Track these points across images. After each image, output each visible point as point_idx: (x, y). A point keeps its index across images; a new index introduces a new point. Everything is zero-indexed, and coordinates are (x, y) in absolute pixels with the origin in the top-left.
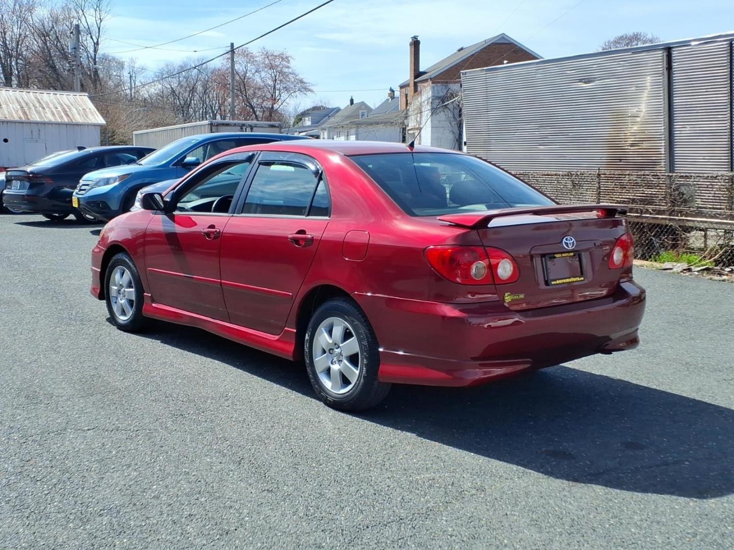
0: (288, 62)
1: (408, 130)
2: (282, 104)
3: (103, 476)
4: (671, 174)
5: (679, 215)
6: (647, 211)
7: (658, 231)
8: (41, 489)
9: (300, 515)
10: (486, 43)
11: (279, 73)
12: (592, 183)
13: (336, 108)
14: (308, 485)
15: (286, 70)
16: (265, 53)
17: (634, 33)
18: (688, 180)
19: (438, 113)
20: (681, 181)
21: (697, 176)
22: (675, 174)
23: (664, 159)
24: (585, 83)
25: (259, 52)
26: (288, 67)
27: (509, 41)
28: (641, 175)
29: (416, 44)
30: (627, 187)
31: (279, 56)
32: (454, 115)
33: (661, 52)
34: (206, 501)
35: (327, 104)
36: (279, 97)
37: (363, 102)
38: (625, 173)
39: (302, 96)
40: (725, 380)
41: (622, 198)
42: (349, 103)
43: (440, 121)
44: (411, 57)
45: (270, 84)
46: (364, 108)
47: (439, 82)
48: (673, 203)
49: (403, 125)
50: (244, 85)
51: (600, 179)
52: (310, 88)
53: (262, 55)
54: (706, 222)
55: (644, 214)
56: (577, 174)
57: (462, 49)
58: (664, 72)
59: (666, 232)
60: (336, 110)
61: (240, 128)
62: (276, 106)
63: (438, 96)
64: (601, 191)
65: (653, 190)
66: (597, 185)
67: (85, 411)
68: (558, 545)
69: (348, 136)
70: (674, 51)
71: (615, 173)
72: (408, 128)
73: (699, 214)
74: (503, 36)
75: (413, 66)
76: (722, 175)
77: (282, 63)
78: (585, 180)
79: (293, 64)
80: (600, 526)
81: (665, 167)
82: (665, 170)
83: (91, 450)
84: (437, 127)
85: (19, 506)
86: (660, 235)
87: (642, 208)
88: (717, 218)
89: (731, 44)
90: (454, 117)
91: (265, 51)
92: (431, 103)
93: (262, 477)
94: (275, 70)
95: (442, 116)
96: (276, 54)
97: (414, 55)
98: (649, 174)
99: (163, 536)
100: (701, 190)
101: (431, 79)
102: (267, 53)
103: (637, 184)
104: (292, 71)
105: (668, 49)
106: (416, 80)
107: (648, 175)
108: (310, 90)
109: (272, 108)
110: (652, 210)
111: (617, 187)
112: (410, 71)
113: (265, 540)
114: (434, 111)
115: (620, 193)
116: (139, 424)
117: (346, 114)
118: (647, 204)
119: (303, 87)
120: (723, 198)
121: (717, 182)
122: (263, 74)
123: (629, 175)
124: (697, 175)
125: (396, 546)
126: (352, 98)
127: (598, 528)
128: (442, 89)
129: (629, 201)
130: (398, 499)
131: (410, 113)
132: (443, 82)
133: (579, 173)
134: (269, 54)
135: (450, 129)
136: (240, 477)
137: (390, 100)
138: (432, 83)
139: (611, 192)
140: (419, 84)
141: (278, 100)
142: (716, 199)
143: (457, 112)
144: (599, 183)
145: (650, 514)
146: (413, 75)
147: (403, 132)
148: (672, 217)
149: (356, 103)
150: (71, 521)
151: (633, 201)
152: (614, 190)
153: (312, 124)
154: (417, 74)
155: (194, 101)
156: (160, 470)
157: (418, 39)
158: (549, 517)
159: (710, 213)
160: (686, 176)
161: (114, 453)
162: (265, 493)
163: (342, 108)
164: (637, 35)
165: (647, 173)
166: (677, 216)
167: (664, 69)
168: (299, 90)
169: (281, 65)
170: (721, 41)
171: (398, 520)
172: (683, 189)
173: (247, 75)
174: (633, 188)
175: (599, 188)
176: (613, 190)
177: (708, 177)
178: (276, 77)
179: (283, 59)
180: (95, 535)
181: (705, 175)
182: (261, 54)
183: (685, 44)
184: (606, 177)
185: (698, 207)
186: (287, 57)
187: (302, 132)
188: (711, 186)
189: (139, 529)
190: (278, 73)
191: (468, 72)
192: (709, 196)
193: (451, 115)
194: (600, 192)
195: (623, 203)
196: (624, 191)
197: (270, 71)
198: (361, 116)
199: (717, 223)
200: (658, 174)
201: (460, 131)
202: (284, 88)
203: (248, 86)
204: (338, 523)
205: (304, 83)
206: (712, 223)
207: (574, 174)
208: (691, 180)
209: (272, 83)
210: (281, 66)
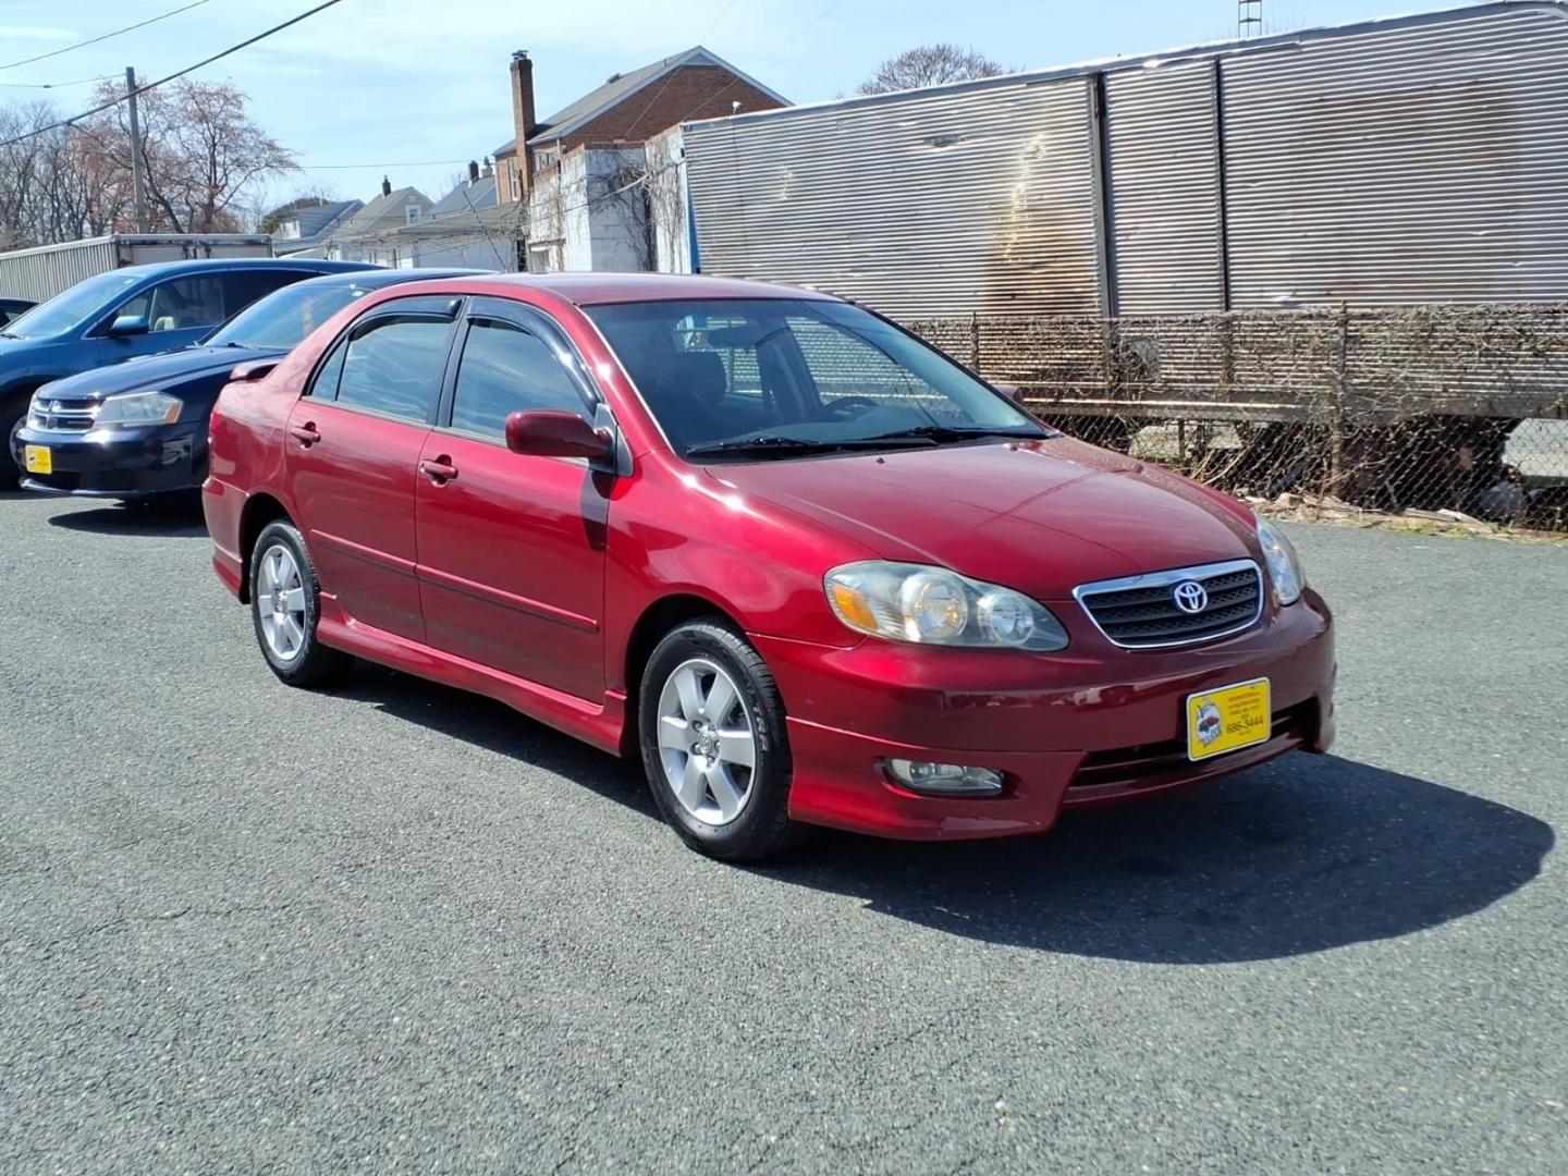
0: (239, 105)
1: (530, 246)
2: (231, 195)
3: (270, 1010)
4: (1115, 320)
5: (1134, 396)
6: (1073, 393)
7: (1093, 429)
8: (149, 1052)
9: (731, 1041)
10: (666, 65)
11: (221, 130)
12: (964, 342)
13: (349, 203)
14: (711, 980)
15: (234, 123)
16: (186, 88)
17: (938, 46)
18: (1148, 329)
19: (602, 211)
20: (1134, 332)
21: (1165, 322)
22: (1124, 319)
23: (1098, 291)
24: (937, 145)
25: (174, 87)
26: (240, 117)
27: (711, 61)
28: (1058, 323)
29: (523, 67)
30: (1031, 347)
31: (217, 93)
32: (634, 213)
33: (1084, 82)
34: (522, 1035)
35: (326, 194)
36: (223, 182)
37: (411, 188)
38: (1028, 321)
39: (274, 178)
40: (1351, 700)
41: (1022, 370)
42: (381, 190)
43: (607, 226)
44: (515, 94)
45: (201, 153)
46: (414, 200)
47: (600, 147)
48: (1120, 375)
49: (518, 235)
50: (146, 157)
51: (978, 335)
52: (293, 159)
53: (179, 93)
54: (1185, 407)
55: (1066, 398)
56: (932, 327)
57: (616, 78)
58: (1090, 122)
59: (1110, 431)
60: (351, 207)
61: (180, 249)
62: (218, 202)
63: (600, 174)
64: (981, 357)
65: (1080, 352)
66: (973, 346)
67: (142, 878)
68: (1246, 1037)
69: (395, 260)
70: (1110, 80)
71: (1008, 322)
72: (529, 242)
73: (1170, 393)
74: (700, 53)
75: (521, 112)
76: (1212, 318)
77: (225, 108)
78: (948, 338)
79: (248, 109)
80: (1297, 995)
81: (1099, 307)
82: (1100, 312)
83: (208, 959)
84: (602, 239)
85: (123, 1095)
86: (1098, 436)
87: (1061, 387)
88: (1206, 399)
89: (1218, 66)
90: (636, 218)
91: (186, 84)
92: (587, 189)
93: (608, 975)
94: (210, 125)
95: (611, 215)
96: (210, 89)
97: (522, 90)
98: (1072, 320)
99: (478, 1119)
100: (1172, 348)
101: (561, 139)
102: (191, 88)
103: (1048, 342)
104: (250, 124)
105: (1098, 78)
106: (529, 142)
107: (1071, 323)
108: (291, 165)
109: (211, 204)
110: (1082, 390)
111: (1011, 349)
112: (516, 124)
113: (692, 1098)
114: (594, 205)
115: (1018, 359)
116: (280, 892)
117: (378, 213)
118: (1071, 380)
119: (280, 161)
120: (1215, 361)
121: (1203, 331)
122: (185, 133)
123: (1034, 324)
124: (1166, 318)
125: (953, 1078)
126: (386, 180)
127: (1295, 997)
128: (606, 160)
129: (1036, 375)
130: (903, 987)
131: (531, 211)
132: (607, 147)
133: (936, 324)
134: (196, 90)
135: (628, 241)
136: (563, 979)
137: (470, 182)
138: (586, 148)
139: (1000, 359)
140: (536, 151)
141: (223, 187)
142: (1202, 364)
143: (639, 206)
144: (976, 342)
145: (1370, 961)
146: (522, 131)
147: (519, 250)
148: (1119, 402)
149: (396, 192)
150: (260, 1111)
151: (1044, 374)
152: (1007, 354)
153: (303, 234)
154: (531, 129)
155: (28, 194)
156: (385, 983)
157: (528, 58)
158: (1199, 988)
159: (1191, 390)
160: (1144, 322)
161: (262, 958)
162: (634, 1006)
163: (366, 201)
164: (944, 50)
165: (1069, 318)
166: (1131, 400)
167: (1090, 117)
168: (267, 165)
169: (223, 113)
170: (1198, 60)
171: (927, 1027)
172: (1138, 348)
173: (150, 135)
174: (1043, 349)
175: (976, 352)
176: (1003, 354)
177: (1187, 321)
178: (214, 138)
179: (227, 99)
180: (330, 1134)
181: (1180, 318)
182: (178, 90)
183: (1134, 65)
184: (990, 330)
185: (1168, 381)
186: (235, 96)
187: (284, 253)
188: (1191, 339)
189: (418, 1111)
190: (218, 131)
191: (695, 125)
192: (1189, 358)
193: (628, 213)
194: (979, 359)
195: (1024, 379)
196: (1025, 357)
197: (199, 127)
198: (408, 218)
199: (1206, 409)
200: (1091, 320)
201: (649, 245)
202: (234, 161)
203: (152, 159)
204: (814, 1047)
205: (278, 150)
206: (1196, 409)
207: (925, 327)
208: (1155, 329)
209: (207, 150)
210: (223, 115)
